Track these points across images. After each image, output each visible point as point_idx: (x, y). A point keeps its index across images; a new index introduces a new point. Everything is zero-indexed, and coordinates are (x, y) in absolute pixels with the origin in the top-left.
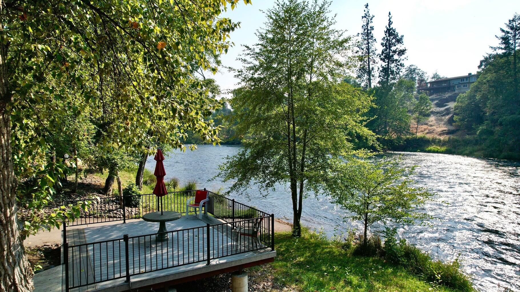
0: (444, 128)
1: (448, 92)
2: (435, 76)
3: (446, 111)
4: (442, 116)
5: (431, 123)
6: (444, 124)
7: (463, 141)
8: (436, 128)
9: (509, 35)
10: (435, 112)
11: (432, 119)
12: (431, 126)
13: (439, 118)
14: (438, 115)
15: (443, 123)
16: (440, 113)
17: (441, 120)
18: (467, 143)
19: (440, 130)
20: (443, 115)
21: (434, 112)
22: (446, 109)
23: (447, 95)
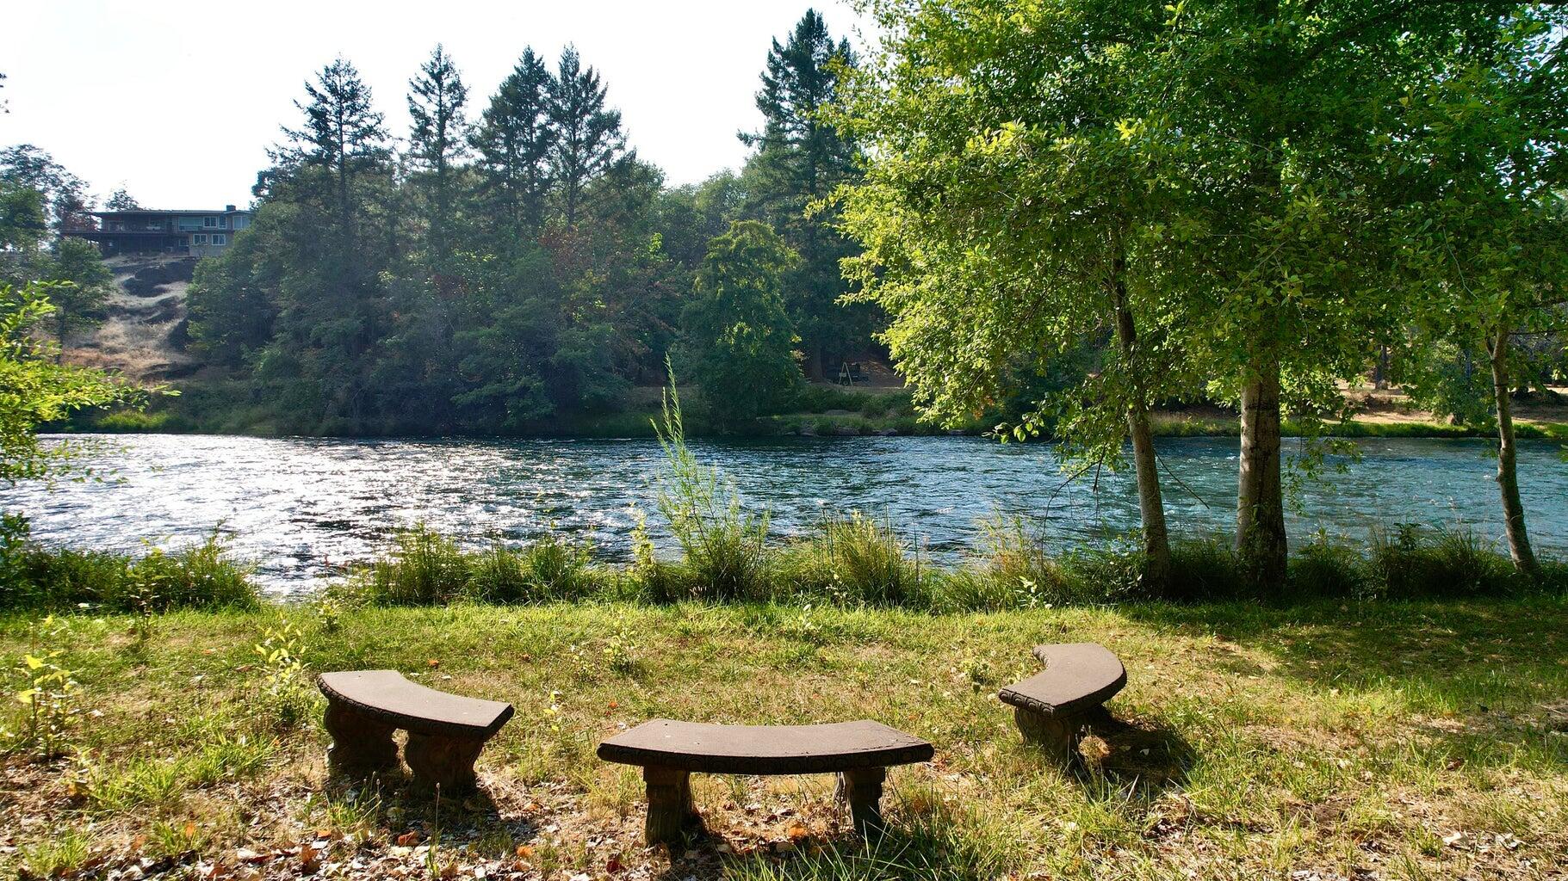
0: (158, 359)
1: (167, 252)
2: (120, 199)
3: (164, 309)
4: (148, 322)
5: (111, 343)
6: (158, 348)
7: (220, 393)
8: (129, 360)
9: (327, 107)
10: (125, 311)
11: (115, 329)
12: (113, 351)
13: (141, 328)
14: (136, 319)
15: (152, 342)
16: (143, 314)
17: (149, 335)
18: (230, 400)
19: (143, 363)
20: (153, 321)
21: (123, 308)
22: (163, 303)
23: (163, 261)
